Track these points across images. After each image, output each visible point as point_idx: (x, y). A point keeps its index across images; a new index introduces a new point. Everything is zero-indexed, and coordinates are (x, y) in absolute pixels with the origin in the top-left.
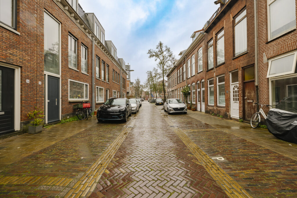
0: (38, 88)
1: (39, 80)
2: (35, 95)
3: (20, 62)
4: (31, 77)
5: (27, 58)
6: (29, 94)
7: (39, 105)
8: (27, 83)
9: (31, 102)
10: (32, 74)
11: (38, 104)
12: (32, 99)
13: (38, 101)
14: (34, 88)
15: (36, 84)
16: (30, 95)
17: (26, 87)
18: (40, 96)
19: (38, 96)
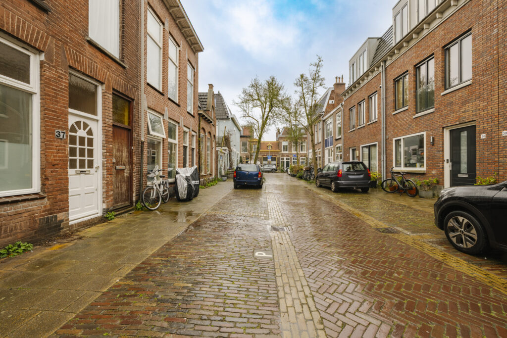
0: (502, 143)
1: (502, 129)
2: (496, 155)
3: (473, 115)
4: (490, 129)
5: (483, 104)
6: (486, 153)
7: (504, 170)
8: (483, 139)
9: (488, 164)
10: (490, 124)
11: (502, 168)
12: (490, 160)
13: (500, 164)
14: (494, 144)
15: (497, 137)
16: (488, 154)
17: (481, 145)
18: (505, 154)
19: (502, 155)
